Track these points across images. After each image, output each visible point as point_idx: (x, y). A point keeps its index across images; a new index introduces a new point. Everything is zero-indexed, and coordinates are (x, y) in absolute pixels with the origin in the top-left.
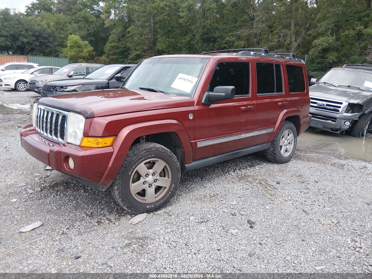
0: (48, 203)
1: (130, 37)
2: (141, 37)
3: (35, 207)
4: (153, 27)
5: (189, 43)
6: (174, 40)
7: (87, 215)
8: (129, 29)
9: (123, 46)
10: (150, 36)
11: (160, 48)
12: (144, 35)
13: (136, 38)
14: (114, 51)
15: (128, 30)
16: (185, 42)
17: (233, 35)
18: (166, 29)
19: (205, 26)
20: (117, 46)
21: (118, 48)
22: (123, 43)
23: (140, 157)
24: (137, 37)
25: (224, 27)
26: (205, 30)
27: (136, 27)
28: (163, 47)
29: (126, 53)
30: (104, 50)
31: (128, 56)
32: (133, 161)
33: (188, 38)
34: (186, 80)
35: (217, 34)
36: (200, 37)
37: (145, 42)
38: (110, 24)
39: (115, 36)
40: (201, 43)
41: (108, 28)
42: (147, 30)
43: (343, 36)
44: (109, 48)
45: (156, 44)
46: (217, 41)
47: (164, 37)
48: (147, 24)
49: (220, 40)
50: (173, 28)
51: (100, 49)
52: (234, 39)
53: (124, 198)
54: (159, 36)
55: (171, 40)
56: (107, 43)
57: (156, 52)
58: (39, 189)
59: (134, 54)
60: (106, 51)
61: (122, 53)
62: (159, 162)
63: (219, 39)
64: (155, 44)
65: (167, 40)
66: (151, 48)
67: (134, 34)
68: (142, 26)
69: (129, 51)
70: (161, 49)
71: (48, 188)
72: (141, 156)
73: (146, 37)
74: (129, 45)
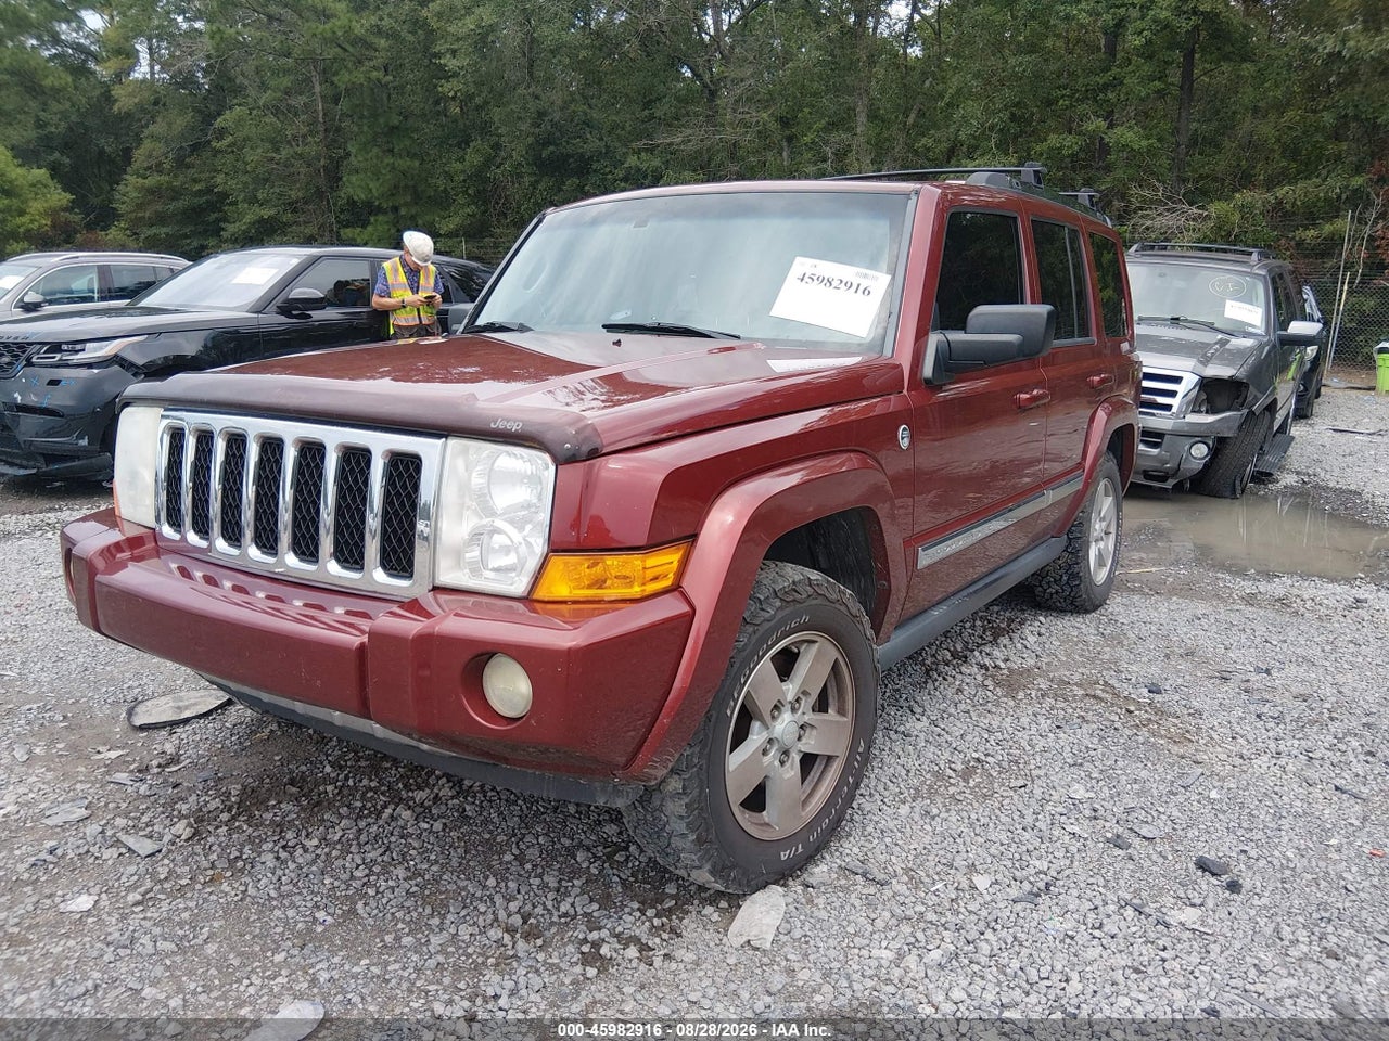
0: (273, 894)
1: (230, 149)
2: (277, 150)
3: (216, 924)
4: (324, 114)
5: (479, 175)
6: (417, 163)
7: (510, 930)
8: (226, 119)
9: (198, 187)
10: (313, 147)
11: (361, 195)
12: (289, 142)
13: (253, 156)
14: (159, 208)
15: (219, 122)
16: (463, 172)
17: (651, 150)
18: (382, 121)
19: (541, 114)
20: (173, 189)
21: (176, 194)
22: (196, 175)
23: (761, 630)
24: (260, 150)
25: (614, 118)
26: (546, 126)
27: (255, 112)
28: (374, 191)
29: (213, 216)
30: (114, 206)
31: (222, 225)
32: (739, 651)
33: (473, 158)
34: (835, 283)
35: (593, 144)
36: (527, 153)
37: (292, 170)
38: (136, 100)
39: (160, 148)
40: (530, 175)
41: (128, 115)
42: (299, 126)
43: (1041, 154)
44: (136, 194)
45: (341, 179)
46: (595, 171)
47: (375, 150)
48: (299, 101)
49: (606, 166)
50: (406, 118)
51: (95, 201)
52: (656, 162)
53: (707, 830)
54: (352, 148)
55: (404, 163)
56: (127, 177)
57: (342, 211)
58: (182, 829)
59: (249, 218)
60: (123, 208)
61: (194, 214)
62: (817, 645)
63: (598, 161)
64: (334, 178)
65: (388, 165)
66: (320, 194)
67: (244, 140)
68: (277, 108)
69: (226, 208)
70: (363, 197)
71: (225, 816)
72: (767, 626)
73: (299, 150)
74: (226, 183)
